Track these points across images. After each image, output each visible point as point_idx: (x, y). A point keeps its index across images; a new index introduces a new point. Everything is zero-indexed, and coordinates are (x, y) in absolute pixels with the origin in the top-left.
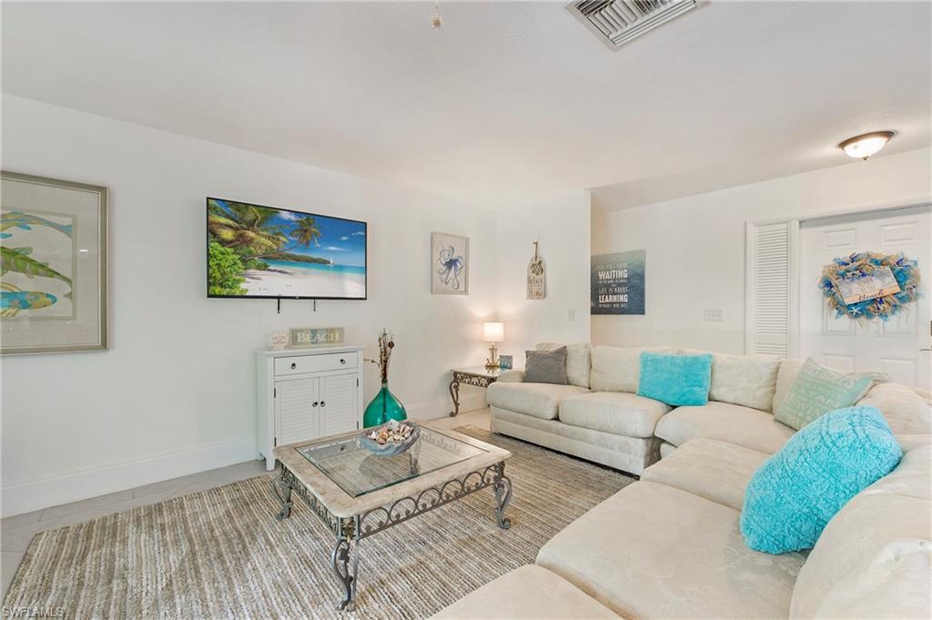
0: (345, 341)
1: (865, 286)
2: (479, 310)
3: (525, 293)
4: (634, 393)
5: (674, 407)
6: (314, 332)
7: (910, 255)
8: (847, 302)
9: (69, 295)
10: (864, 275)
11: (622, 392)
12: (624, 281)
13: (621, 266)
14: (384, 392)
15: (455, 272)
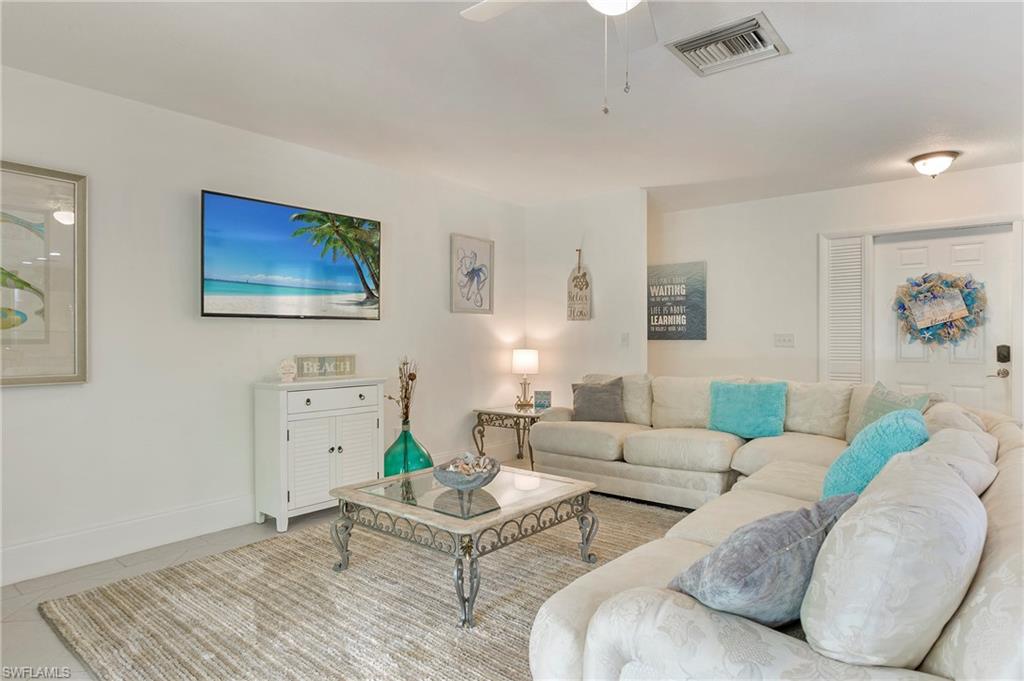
0: (357, 372)
1: (937, 309)
2: (506, 335)
3: (565, 312)
4: (705, 428)
5: (748, 440)
6: (322, 360)
7: (978, 278)
8: (921, 325)
9: (41, 313)
10: (935, 297)
11: (690, 427)
12: (682, 298)
13: (678, 280)
14: (405, 436)
15: (478, 286)
